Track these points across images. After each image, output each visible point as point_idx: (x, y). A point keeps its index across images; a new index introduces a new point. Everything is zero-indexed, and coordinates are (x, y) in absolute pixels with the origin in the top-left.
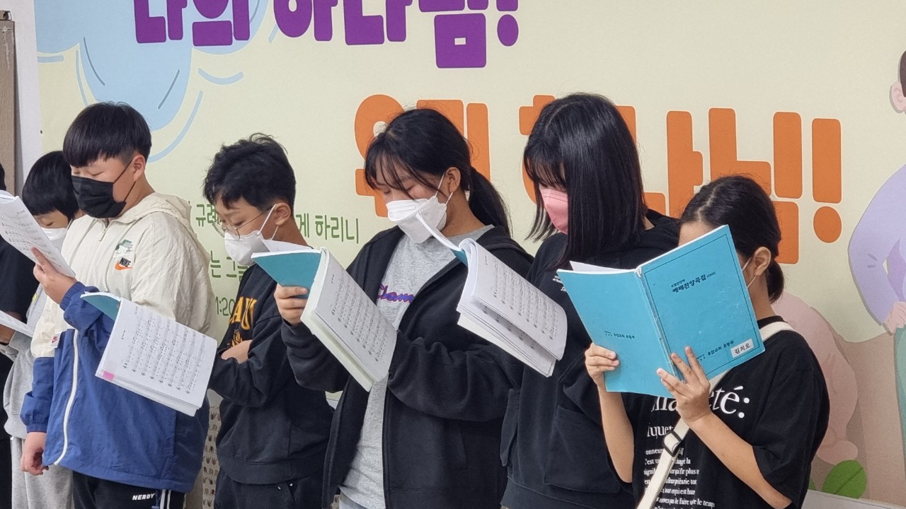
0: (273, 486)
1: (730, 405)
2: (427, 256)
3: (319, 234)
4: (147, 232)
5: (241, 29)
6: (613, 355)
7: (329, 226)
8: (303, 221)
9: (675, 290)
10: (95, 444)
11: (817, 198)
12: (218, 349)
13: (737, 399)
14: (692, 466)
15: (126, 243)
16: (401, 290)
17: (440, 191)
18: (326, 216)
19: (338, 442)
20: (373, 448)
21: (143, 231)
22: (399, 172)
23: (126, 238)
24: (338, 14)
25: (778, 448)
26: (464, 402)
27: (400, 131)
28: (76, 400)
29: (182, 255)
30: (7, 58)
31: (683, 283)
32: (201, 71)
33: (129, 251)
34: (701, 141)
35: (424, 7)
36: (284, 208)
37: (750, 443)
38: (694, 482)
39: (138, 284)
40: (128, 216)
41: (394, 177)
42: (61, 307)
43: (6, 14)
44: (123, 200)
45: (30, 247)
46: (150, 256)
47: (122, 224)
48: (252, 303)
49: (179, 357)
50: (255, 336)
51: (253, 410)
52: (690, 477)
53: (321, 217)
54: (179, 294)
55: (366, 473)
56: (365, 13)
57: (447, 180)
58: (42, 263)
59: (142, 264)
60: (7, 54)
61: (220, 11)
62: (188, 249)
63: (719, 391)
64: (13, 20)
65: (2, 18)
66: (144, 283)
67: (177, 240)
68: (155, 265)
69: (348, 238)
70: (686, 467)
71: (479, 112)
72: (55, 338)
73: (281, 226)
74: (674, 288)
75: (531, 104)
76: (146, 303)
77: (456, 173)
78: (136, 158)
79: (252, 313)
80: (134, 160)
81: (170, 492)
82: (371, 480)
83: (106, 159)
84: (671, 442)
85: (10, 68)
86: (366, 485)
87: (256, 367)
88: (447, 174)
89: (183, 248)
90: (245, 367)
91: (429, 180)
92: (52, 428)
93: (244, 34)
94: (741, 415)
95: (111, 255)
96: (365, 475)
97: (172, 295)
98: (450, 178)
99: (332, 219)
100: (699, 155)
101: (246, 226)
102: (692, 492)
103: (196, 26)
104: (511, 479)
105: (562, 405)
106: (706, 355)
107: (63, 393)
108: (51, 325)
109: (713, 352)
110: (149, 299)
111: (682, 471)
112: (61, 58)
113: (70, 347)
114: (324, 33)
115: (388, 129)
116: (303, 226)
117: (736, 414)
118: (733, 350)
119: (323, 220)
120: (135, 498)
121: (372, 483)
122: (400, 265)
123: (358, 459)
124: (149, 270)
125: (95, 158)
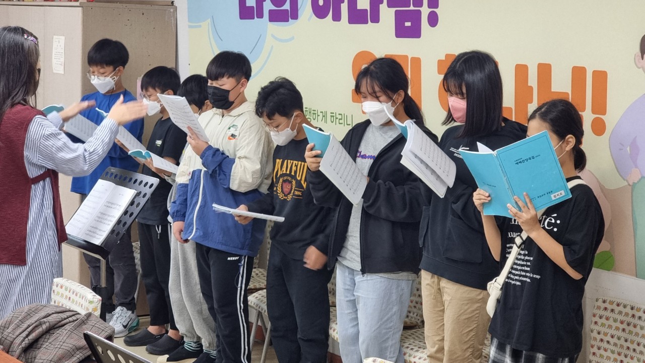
1: (549, 224)
3: (332, 122)
4: (246, 120)
5: (294, 14)
6: (487, 194)
7: (337, 118)
8: (324, 115)
9: (517, 163)
10: (210, 230)
11: (594, 112)
13: (553, 221)
14: (529, 255)
15: (234, 126)
16: (369, 153)
17: (394, 101)
18: (336, 113)
19: (336, 233)
20: (355, 237)
21: (244, 120)
23: (234, 124)
24: (344, 7)
25: (576, 248)
26: (405, 213)
27: (377, 66)
28: (200, 207)
30: (173, 25)
31: (521, 160)
32: (273, 36)
33: (236, 130)
34: (533, 80)
35: (390, 5)
37: (561, 244)
38: (529, 264)
39: (241, 147)
40: (235, 112)
42: (200, 158)
43: (172, 2)
44: (233, 100)
45: (186, 126)
46: (248, 133)
47: (231, 116)
52: (527, 261)
53: (333, 113)
55: (351, 250)
56: (359, 8)
57: (398, 97)
58: (192, 134)
59: (243, 137)
60: (173, 23)
61: (283, 4)
63: (544, 217)
64: (176, 5)
65: (170, 4)
66: (244, 147)
68: (250, 138)
69: (347, 125)
70: (525, 255)
71: (417, 62)
72: (190, 173)
74: (516, 162)
75: (444, 58)
76: (245, 157)
77: (403, 94)
78: (243, 80)
80: (241, 82)
81: (247, 256)
82: (354, 253)
84: (518, 241)
85: (174, 30)
86: (351, 256)
88: (398, 94)
92: (187, 220)
93: (295, 16)
94: (555, 230)
95: (225, 133)
97: (259, 154)
99: (339, 114)
100: (531, 88)
101: (282, 127)
102: (529, 269)
103: (271, 12)
104: (425, 254)
105: (453, 215)
106: (537, 197)
107: (194, 202)
108: (187, 167)
109: (540, 196)
110: (247, 155)
111: (523, 257)
112: (200, 26)
113: (199, 178)
114: (337, 17)
116: (324, 118)
117: (553, 229)
118: (552, 196)
119: (334, 115)
120: (229, 259)
121: (354, 255)
122: (368, 141)
123: (346, 242)
124: (247, 140)
125: (223, 77)
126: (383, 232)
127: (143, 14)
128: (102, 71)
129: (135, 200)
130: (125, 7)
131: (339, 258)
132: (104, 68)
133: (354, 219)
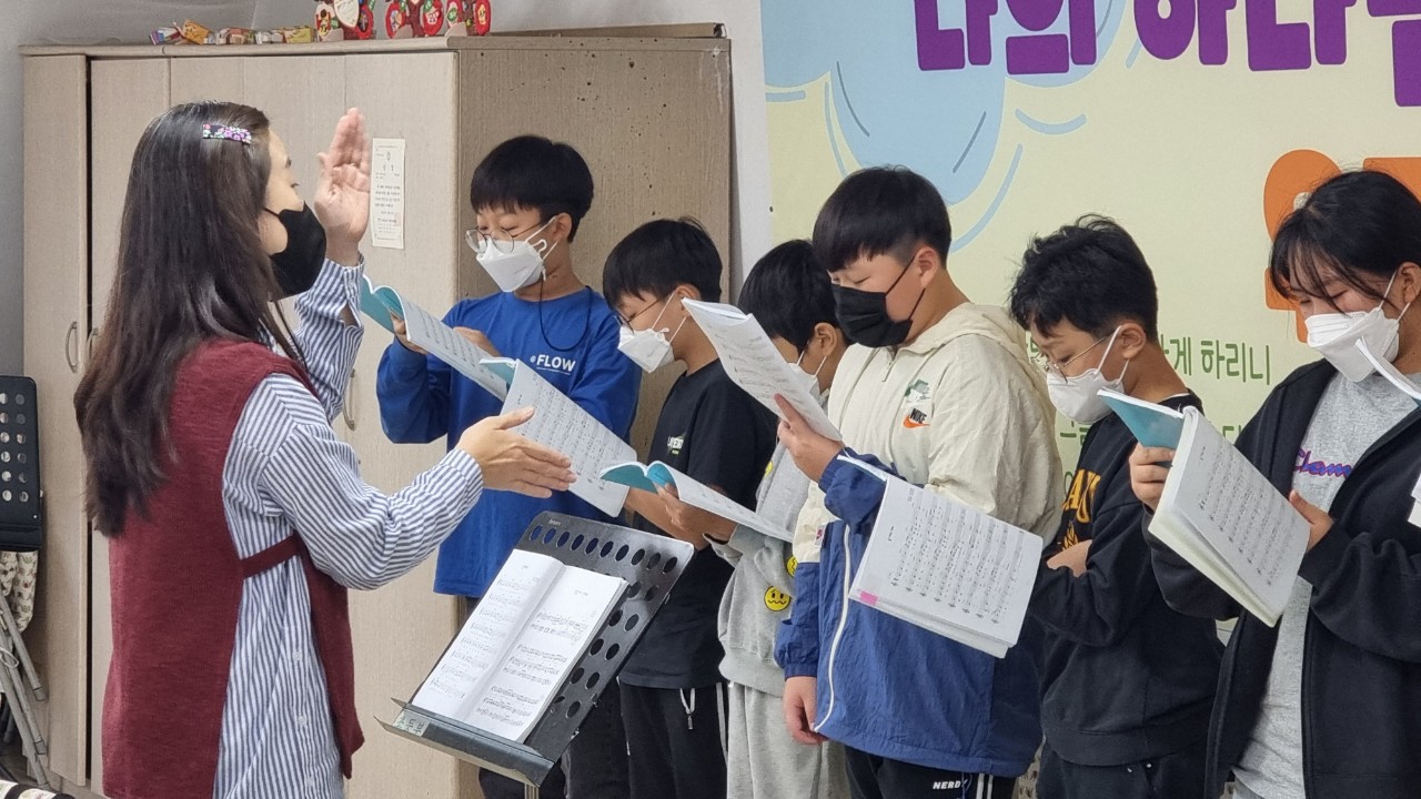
0: (1121, 768)
2: (1373, 404)
3: (1207, 370)
4: (951, 367)
5: (1083, 47)
7: (1223, 358)
8: (1182, 349)
12: (1043, 553)
15: (920, 385)
16: (1331, 458)
17: (1387, 301)
18: (1217, 342)
20: (1287, 708)
21: (945, 366)
22: (1320, 271)
23: (920, 377)
24: (1236, 22)
27: (1328, 206)
28: (846, 631)
29: (1007, 403)
30: (720, 96)
32: (1021, 115)
33: (924, 398)
35: (1376, 9)
36: (1134, 332)
39: (940, 450)
40: (923, 342)
41: (1313, 278)
42: (820, 487)
43: (718, 28)
44: (906, 317)
46: (955, 407)
47: (914, 354)
48: (1094, 480)
49: (980, 566)
50: (1096, 535)
51: (1090, 652)
53: (1210, 343)
54: (1001, 465)
55: (1276, 748)
56: (1281, 20)
57: (1401, 283)
58: (790, 419)
59: (944, 419)
60: (720, 90)
61: (1051, 18)
62: (1016, 394)
64: (728, 37)
65: (712, 34)
66: (947, 450)
67: (998, 379)
68: (962, 421)
69: (1254, 376)
72: (820, 532)
73: (1133, 359)
76: (951, 481)
77: (1415, 272)
78: (921, 252)
79: (1092, 495)
80: (918, 256)
81: (991, 778)
82: (1283, 759)
83: (871, 258)
86: (1274, 767)
87: (1099, 582)
88: (1400, 274)
89: (1007, 391)
90: (1084, 583)
91: (1368, 283)
93: (1087, 55)
95: (897, 406)
96: (1275, 752)
98: (1406, 281)
99: (1228, 346)
101: (1076, 362)
103: (1012, 43)
107: (830, 619)
110: (955, 475)
112: (802, 95)
113: (840, 548)
114: (1214, 52)
115: (1308, 204)
116: (1182, 358)
119: (1213, 348)
120: (936, 786)
121: (1285, 764)
122: (1331, 419)
123: (1262, 724)
124: (955, 428)
125: (855, 257)
126: (1374, 694)
127: (632, 65)
128: (507, 220)
129: (623, 608)
130: (579, 47)
131: (1238, 774)
132: (512, 211)
133: (1285, 654)
